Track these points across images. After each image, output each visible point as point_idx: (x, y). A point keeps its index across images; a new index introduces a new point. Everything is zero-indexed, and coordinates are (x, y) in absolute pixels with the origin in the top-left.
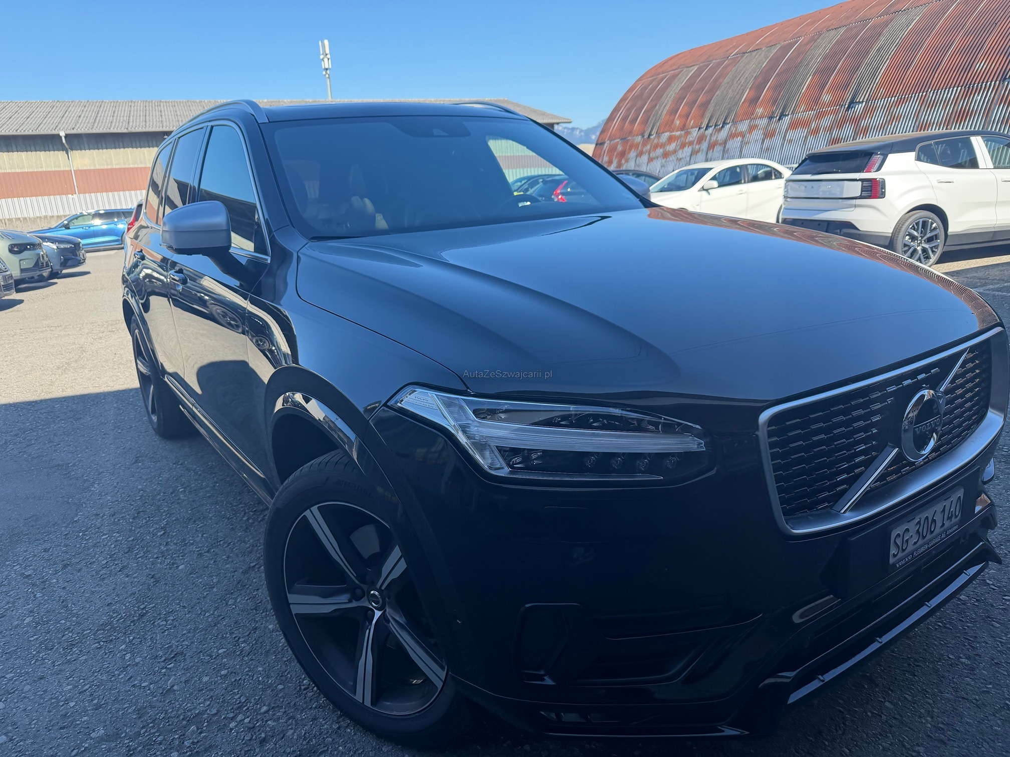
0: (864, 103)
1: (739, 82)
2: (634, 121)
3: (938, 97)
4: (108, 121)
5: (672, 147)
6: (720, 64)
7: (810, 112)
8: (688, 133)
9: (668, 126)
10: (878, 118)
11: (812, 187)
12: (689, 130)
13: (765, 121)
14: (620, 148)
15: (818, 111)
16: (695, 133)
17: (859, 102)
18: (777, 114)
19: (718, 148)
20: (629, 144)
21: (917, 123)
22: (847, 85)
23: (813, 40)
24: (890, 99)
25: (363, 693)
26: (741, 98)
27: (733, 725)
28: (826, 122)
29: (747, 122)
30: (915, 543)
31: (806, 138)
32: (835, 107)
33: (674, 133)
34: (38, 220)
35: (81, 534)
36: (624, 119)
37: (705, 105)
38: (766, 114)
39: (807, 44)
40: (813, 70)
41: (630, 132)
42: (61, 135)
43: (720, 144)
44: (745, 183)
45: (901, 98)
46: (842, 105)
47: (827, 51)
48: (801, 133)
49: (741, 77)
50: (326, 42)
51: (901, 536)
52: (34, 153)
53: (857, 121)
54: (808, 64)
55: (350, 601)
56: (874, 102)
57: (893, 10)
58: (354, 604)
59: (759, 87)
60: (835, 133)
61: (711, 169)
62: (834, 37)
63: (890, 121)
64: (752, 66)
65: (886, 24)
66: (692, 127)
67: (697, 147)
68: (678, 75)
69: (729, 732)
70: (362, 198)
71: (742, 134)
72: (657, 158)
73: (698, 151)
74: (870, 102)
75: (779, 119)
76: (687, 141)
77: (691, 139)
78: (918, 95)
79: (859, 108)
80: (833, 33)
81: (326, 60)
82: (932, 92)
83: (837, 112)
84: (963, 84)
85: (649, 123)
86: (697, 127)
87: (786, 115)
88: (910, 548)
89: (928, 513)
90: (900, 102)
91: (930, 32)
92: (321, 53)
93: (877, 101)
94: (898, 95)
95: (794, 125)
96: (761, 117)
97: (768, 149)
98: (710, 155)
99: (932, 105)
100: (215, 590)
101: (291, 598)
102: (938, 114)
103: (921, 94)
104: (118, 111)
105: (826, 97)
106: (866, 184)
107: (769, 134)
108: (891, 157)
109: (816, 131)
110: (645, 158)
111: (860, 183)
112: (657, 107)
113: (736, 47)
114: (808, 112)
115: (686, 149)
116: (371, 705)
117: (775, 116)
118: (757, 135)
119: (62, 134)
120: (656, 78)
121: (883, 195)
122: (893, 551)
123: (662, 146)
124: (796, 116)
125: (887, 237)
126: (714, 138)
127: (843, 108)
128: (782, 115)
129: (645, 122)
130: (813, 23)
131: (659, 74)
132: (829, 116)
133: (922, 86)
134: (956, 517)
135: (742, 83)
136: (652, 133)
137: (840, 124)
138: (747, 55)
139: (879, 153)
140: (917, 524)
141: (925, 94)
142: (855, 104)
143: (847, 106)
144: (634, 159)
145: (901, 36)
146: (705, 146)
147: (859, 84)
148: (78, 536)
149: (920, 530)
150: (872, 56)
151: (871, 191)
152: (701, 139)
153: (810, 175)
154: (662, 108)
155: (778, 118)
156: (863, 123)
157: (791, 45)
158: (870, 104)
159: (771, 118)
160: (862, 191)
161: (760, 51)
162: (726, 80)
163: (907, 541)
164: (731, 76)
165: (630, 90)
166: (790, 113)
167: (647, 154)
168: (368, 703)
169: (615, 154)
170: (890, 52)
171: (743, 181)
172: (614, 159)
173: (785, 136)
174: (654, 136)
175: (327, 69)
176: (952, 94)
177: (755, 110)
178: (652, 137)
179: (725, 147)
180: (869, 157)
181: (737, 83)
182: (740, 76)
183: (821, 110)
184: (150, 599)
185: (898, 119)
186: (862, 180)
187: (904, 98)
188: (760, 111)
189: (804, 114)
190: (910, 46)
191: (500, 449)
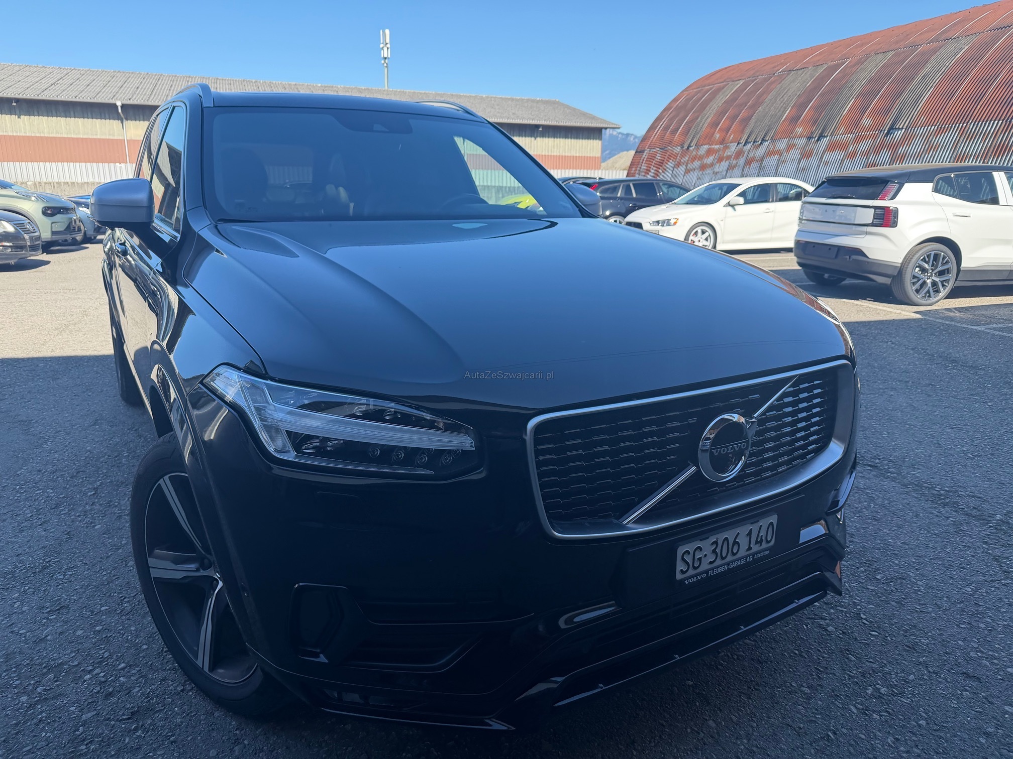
0: (904, 130)
1: (782, 99)
2: (675, 131)
3: (978, 129)
4: (164, 94)
5: (710, 160)
6: (766, 80)
7: (849, 135)
8: (727, 147)
9: (707, 139)
10: (916, 146)
11: (826, 211)
12: (728, 145)
13: (803, 141)
14: (658, 157)
15: (857, 134)
16: (733, 148)
17: (899, 128)
18: (816, 135)
19: (755, 165)
20: (667, 155)
21: (955, 154)
22: (889, 110)
23: (860, 62)
24: (930, 127)
25: (203, 660)
26: (782, 116)
27: (501, 718)
28: (864, 146)
29: (786, 140)
30: (711, 563)
31: (842, 161)
32: (874, 132)
33: (713, 147)
34: (86, 185)
35: (18, 487)
36: (666, 129)
37: (746, 120)
38: (805, 133)
39: (854, 66)
40: (856, 93)
41: (670, 142)
42: (117, 104)
43: (757, 161)
44: (773, 201)
45: (941, 127)
46: (882, 130)
47: (873, 75)
48: (837, 155)
49: (784, 95)
50: (387, 31)
51: (692, 553)
52: (90, 120)
53: (894, 147)
54: (852, 86)
55: (198, 570)
56: (914, 130)
57: (943, 37)
58: (202, 573)
59: (802, 107)
60: (871, 158)
61: (738, 185)
62: (881, 60)
63: (928, 151)
64: (797, 84)
65: (935, 51)
66: (731, 142)
67: (735, 162)
68: (723, 88)
69: (497, 726)
70: (337, 187)
71: (780, 153)
72: (694, 170)
73: (735, 166)
74: (910, 129)
75: (818, 140)
76: (725, 155)
77: (729, 154)
78: (958, 126)
79: (899, 134)
80: (881, 56)
81: (385, 49)
82: (973, 123)
83: (875, 137)
84: (1005, 118)
85: (689, 134)
86: (736, 142)
87: (825, 137)
88: (705, 566)
89: (730, 535)
90: (940, 131)
91: (977, 62)
92: (382, 42)
93: (916, 128)
94: (938, 124)
95: (831, 147)
96: (800, 137)
97: (803, 169)
98: (745, 172)
99: (971, 137)
100: (120, 551)
101: (151, 561)
102: (977, 146)
103: (961, 125)
104: (175, 85)
105: (866, 121)
106: (878, 211)
107: (806, 154)
108: (907, 186)
109: (853, 155)
110: (682, 169)
111: (873, 210)
112: (699, 119)
113: (783, 64)
114: (846, 135)
115: (723, 163)
116: (209, 671)
117: (814, 136)
118: (795, 154)
119: (119, 104)
120: (702, 90)
121: (894, 224)
122: (680, 566)
123: (700, 158)
124: (835, 138)
125: (896, 267)
126: (751, 155)
127: (882, 133)
128: (821, 136)
129: (686, 133)
130: (862, 45)
131: (705, 86)
132: (868, 140)
133: (963, 117)
134: (768, 542)
135: (784, 101)
136: (692, 145)
137: (878, 150)
138: (793, 72)
139: (896, 181)
140: (712, 544)
141: (965, 125)
142: (894, 130)
143: (886, 131)
144: (671, 170)
145: (947, 64)
146: (742, 161)
147: (900, 111)
148: (15, 489)
149: (718, 550)
150: (916, 83)
151: (883, 219)
152: (739, 154)
153: (825, 198)
154: (704, 120)
155: (816, 138)
156: (901, 150)
157: (837, 66)
158: (909, 131)
159: (809, 138)
160: (874, 218)
161: (806, 70)
162: (769, 97)
163: (700, 559)
164: (775, 93)
165: (675, 100)
166: (829, 135)
167: (685, 165)
168: (206, 669)
169: (654, 162)
170: (935, 80)
171: (771, 200)
172: (652, 168)
173: (822, 157)
174: (693, 147)
175: (386, 58)
176: (992, 127)
177: (795, 128)
178: (691, 149)
179: (761, 164)
180: (885, 185)
181: (779, 100)
182: (784, 93)
183: (860, 134)
184: (57, 554)
185: (936, 149)
186: (875, 208)
187: (944, 127)
188: (799, 130)
189: (842, 136)
190: (956, 76)
191: (289, 433)
